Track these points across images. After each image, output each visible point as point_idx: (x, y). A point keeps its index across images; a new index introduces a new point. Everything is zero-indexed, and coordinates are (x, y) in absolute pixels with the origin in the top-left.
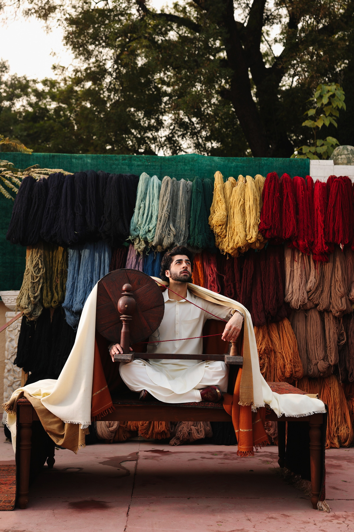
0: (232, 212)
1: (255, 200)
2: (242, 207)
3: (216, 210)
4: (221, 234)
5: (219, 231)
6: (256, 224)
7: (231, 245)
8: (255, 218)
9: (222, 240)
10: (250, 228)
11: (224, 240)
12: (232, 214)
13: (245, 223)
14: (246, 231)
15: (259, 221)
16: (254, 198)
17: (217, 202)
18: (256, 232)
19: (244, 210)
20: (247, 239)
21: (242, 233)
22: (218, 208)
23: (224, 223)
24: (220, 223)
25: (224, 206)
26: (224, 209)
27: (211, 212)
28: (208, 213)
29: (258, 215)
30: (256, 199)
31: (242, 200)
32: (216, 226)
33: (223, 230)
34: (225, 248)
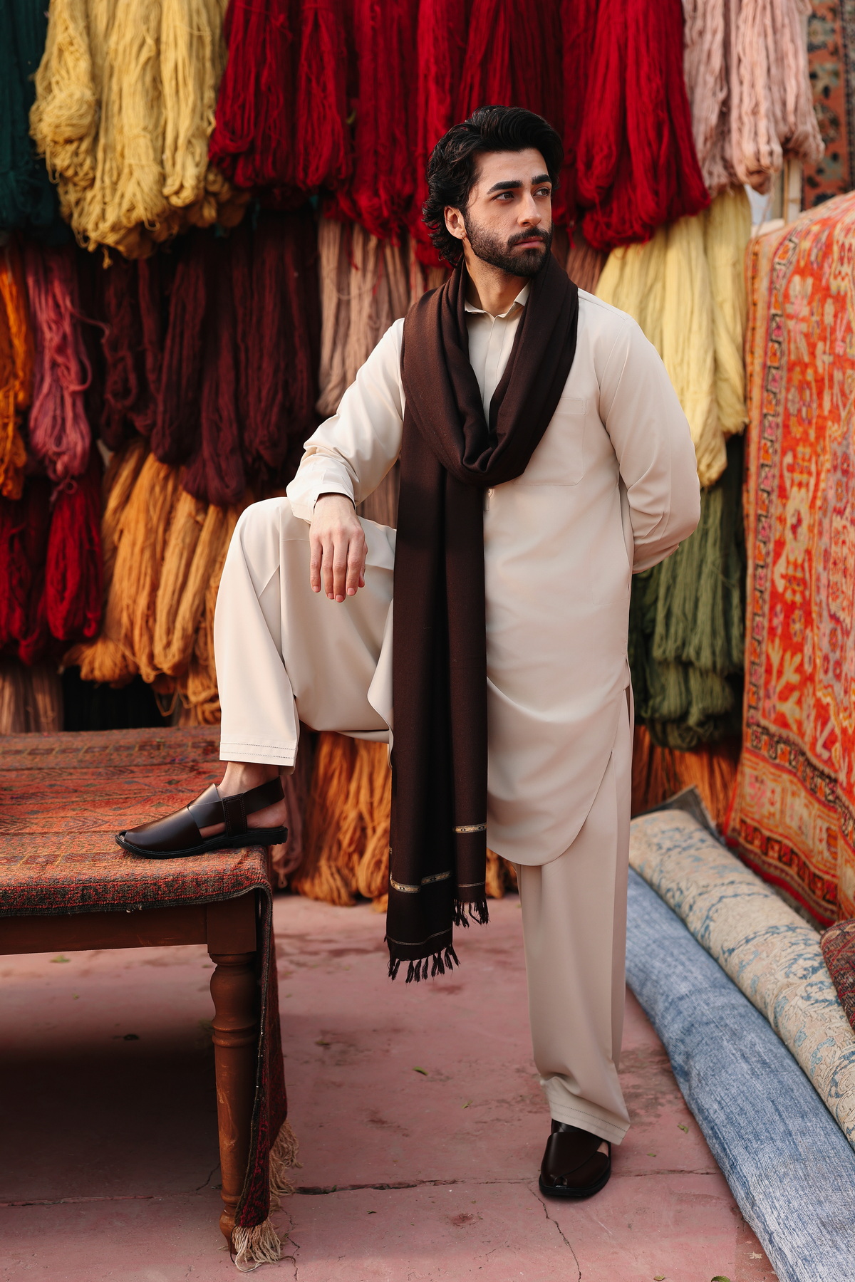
0: (115, 87)
1: (195, 41)
2: (149, 68)
3: (57, 83)
4: (76, 174)
5: (66, 163)
6: (199, 132)
7: (111, 217)
8: (194, 110)
9: (79, 195)
10: (176, 149)
11: (89, 195)
12: (114, 96)
13: (160, 130)
14: (161, 163)
15: (210, 123)
16: (191, 35)
17: (61, 51)
18: (197, 165)
19: (157, 81)
20: (167, 191)
21: (147, 169)
22: (63, 73)
23: (83, 131)
24: (68, 132)
25: (84, 65)
26: (85, 78)
27: (40, 89)
28: (29, 96)
29: (206, 100)
30: (200, 38)
31: (150, 41)
32: (56, 143)
33: (81, 156)
34: (90, 226)
